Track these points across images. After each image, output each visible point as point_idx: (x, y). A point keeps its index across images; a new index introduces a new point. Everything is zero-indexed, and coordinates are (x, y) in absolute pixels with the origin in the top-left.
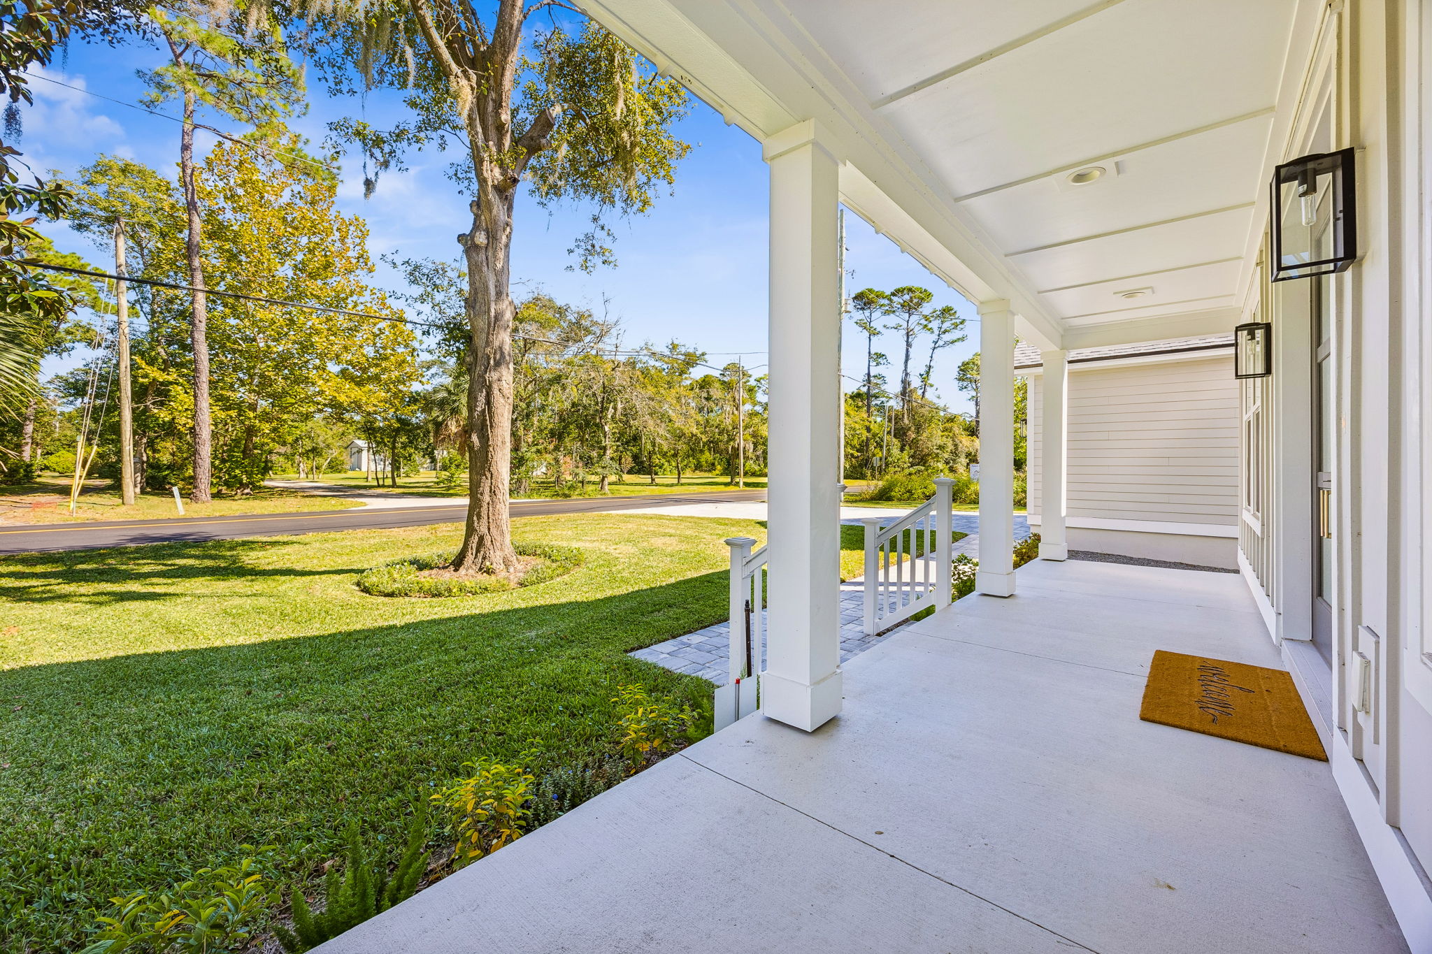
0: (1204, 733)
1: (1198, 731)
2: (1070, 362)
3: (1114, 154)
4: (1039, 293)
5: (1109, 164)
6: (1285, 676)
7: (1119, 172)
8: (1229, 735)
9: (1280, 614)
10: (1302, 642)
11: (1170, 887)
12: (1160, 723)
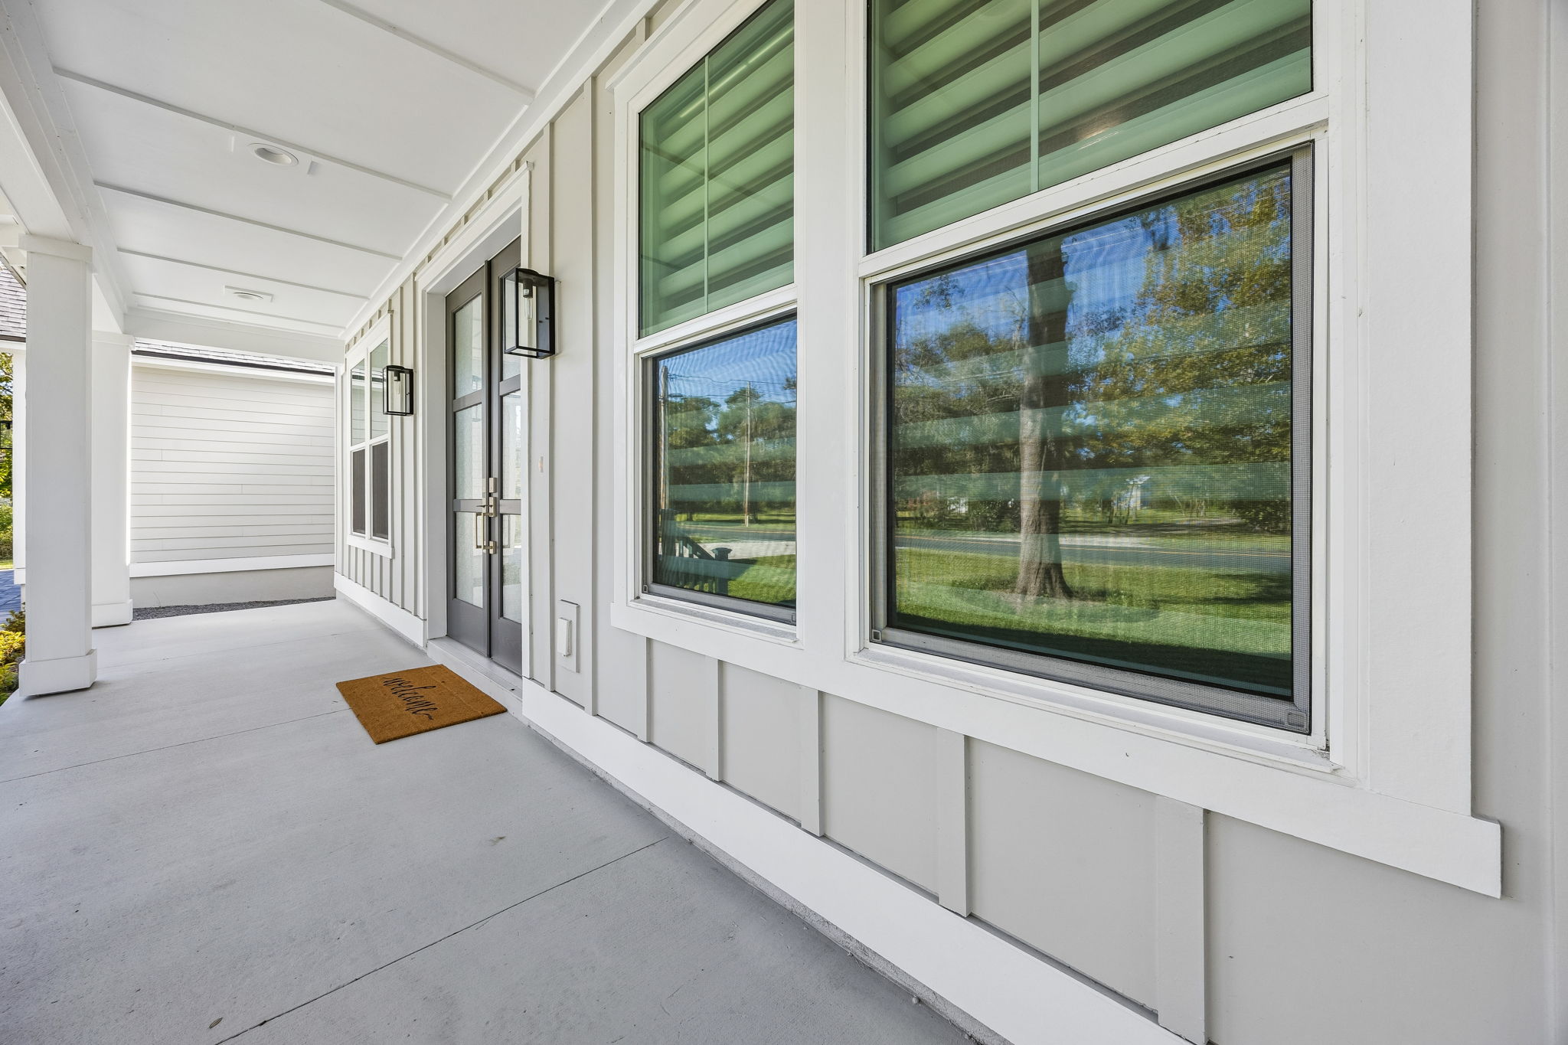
0: (430, 730)
1: (426, 731)
2: (134, 353)
3: (315, 153)
4: (119, 249)
5: (306, 159)
6: (441, 668)
7: (309, 172)
8: (447, 722)
9: (425, 620)
10: (441, 638)
11: (501, 838)
12: (395, 739)
